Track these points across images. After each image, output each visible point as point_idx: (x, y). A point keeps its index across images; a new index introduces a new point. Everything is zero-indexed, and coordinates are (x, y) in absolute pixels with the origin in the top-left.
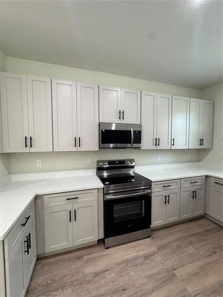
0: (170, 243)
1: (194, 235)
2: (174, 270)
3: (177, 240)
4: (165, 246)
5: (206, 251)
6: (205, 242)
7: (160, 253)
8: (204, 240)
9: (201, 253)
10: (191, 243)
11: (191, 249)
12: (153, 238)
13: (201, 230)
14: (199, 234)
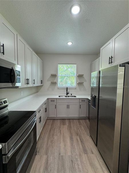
0: (47, 144)
1: (50, 130)
2: (60, 154)
3: (48, 140)
4: (47, 148)
5: (59, 133)
6: (55, 130)
7: (49, 156)
8: (55, 129)
9: (58, 135)
10: (53, 135)
11: (56, 138)
12: (39, 152)
13: (50, 126)
14: (51, 128)
